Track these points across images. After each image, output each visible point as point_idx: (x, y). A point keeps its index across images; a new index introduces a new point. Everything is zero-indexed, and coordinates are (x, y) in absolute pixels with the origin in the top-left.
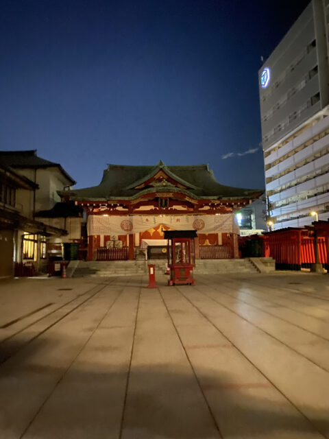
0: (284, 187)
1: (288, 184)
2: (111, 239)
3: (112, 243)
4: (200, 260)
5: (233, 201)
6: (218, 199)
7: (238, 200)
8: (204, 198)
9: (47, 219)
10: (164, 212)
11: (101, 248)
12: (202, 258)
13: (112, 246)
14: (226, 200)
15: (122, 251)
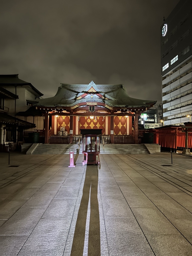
0: (173, 99)
1: (176, 97)
2: (61, 130)
3: (61, 133)
4: (114, 145)
5: (135, 108)
6: (126, 107)
7: (138, 108)
8: (117, 106)
9: (24, 117)
10: (92, 114)
11: (55, 135)
12: (115, 143)
13: (61, 134)
14: (131, 107)
15: (67, 138)
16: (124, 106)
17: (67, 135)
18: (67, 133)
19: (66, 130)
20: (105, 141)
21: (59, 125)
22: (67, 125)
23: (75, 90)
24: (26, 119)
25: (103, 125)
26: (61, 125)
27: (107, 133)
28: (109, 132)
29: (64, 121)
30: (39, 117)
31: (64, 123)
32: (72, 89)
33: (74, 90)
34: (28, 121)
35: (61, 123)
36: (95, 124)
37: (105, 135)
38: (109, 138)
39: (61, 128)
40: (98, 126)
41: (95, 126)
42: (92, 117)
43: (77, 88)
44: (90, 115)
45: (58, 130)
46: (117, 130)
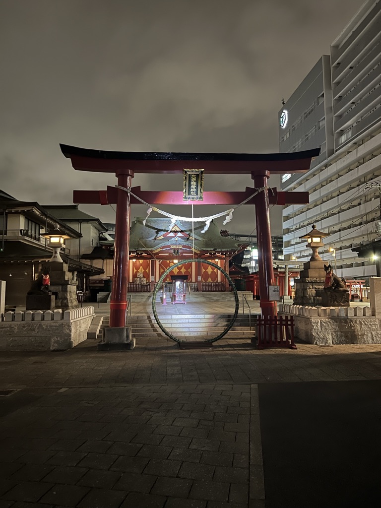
2: (138, 277)
3: (139, 279)
4: (201, 292)
5: (224, 251)
6: (214, 250)
7: (228, 251)
8: (204, 249)
9: (89, 261)
10: (176, 258)
11: (131, 283)
12: (203, 291)
13: (139, 282)
14: (219, 250)
15: (147, 286)
16: (212, 249)
17: (145, 282)
18: (145, 279)
19: (144, 277)
20: (191, 289)
21: (135, 270)
22: (145, 270)
23: (154, 226)
24: (92, 263)
25: (189, 270)
26: (137, 270)
27: (194, 280)
28: (196, 278)
29: (141, 265)
30: (108, 261)
31: (141, 267)
32: (149, 225)
33: (152, 226)
34: (94, 265)
35: (137, 269)
36: (179, 268)
37: (191, 282)
38: (196, 286)
39: (139, 274)
40: (183, 270)
41: (180, 272)
42: (176, 261)
43: (156, 223)
44: (174, 259)
45: (135, 276)
46: (206, 276)
